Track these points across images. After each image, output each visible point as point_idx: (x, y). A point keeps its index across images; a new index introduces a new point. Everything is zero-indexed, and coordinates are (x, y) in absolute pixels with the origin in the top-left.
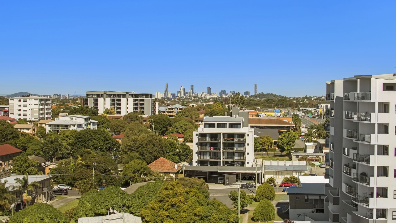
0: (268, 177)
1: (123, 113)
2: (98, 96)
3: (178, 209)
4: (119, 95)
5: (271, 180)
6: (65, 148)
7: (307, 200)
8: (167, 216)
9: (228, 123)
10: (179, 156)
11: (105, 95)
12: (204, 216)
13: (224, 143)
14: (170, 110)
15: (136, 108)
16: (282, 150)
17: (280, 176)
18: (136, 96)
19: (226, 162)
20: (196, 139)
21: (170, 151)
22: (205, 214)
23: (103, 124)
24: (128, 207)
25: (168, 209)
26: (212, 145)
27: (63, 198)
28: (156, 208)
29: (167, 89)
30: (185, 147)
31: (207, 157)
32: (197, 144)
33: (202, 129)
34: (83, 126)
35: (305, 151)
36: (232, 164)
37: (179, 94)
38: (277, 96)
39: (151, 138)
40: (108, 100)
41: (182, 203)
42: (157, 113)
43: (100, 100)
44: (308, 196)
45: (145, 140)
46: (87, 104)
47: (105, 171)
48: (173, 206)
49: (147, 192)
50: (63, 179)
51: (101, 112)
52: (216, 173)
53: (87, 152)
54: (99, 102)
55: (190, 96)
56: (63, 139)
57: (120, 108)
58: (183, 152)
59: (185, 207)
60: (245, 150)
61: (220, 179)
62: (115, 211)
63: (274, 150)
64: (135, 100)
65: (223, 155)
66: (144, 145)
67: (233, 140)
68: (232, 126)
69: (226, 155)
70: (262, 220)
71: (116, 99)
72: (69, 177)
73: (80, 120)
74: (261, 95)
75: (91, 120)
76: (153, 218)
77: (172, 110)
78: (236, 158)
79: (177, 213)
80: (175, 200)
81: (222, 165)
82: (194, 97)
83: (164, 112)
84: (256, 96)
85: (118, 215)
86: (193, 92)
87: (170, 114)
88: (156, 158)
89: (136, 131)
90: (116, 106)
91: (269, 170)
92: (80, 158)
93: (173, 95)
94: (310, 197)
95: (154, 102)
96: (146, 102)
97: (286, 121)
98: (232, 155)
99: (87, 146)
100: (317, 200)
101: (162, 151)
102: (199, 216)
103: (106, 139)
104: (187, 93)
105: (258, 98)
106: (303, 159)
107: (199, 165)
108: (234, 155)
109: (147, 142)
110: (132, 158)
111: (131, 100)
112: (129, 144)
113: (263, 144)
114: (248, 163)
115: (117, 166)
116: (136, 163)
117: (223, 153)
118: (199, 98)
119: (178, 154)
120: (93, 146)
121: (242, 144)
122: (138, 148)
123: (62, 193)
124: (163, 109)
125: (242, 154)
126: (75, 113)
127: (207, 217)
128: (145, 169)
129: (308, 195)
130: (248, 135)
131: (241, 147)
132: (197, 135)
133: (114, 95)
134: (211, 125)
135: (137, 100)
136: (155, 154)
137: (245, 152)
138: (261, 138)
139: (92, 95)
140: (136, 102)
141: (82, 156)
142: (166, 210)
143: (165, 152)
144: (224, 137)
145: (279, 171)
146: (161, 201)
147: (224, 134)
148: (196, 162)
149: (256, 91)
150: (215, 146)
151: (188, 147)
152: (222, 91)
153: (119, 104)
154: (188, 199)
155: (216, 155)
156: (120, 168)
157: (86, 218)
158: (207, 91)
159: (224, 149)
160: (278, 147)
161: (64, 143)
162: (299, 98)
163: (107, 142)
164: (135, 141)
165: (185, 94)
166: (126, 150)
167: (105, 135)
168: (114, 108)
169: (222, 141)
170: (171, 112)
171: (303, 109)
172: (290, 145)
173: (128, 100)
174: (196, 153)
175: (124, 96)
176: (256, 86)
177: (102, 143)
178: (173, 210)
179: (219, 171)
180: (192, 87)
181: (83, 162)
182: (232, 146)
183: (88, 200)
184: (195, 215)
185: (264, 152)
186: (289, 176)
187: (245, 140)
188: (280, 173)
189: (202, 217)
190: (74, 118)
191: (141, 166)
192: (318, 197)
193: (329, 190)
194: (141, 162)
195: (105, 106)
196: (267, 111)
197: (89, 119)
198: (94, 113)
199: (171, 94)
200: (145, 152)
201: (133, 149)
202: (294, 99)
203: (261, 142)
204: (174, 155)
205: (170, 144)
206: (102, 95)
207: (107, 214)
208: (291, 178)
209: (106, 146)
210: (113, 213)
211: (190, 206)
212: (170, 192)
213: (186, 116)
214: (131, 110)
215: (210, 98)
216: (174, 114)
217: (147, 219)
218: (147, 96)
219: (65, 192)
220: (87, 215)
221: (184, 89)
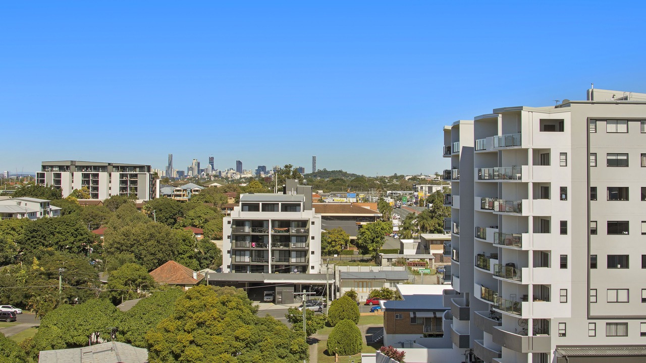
0: (345, 290)
1: (103, 196)
2: (62, 168)
3: (208, 330)
4: (96, 168)
5: (352, 295)
6: (11, 247)
7: (414, 319)
8: (192, 342)
9: (280, 203)
10: (199, 259)
11: (72, 168)
12: (252, 342)
13: (273, 236)
14: (178, 193)
15: (122, 189)
16: (365, 251)
17: (365, 289)
18: (123, 168)
19: (277, 266)
20: (227, 230)
21: (185, 252)
22: (253, 337)
23: (70, 213)
24: (123, 333)
25: (193, 330)
26: (254, 239)
27: (9, 326)
28: (171, 328)
29: (170, 164)
30: (208, 245)
31: (247, 259)
32: (229, 237)
33: (238, 213)
34: (38, 215)
35: (402, 252)
36: (287, 270)
37: (190, 172)
38: (350, 175)
39: (153, 231)
40: (78, 175)
41: (215, 319)
42: (158, 196)
43: (65, 175)
44: (414, 314)
45: (144, 233)
46: (43, 181)
47: (78, 283)
48: (200, 324)
49: (154, 307)
50: (8, 297)
51: (66, 194)
52: (262, 283)
53: (48, 252)
54: (62, 179)
55: (207, 175)
56: (7, 233)
57: (96, 189)
58: (205, 253)
59: (220, 326)
60: (308, 246)
61: (267, 295)
62: (100, 340)
63: (351, 253)
64: (122, 176)
65: (273, 255)
66: (142, 241)
67: (288, 231)
68: (287, 207)
69: (277, 254)
70: (340, 353)
71: (91, 173)
72: (18, 293)
73: (32, 205)
74: (324, 173)
75: (51, 207)
76: (167, 345)
77: (182, 193)
78: (293, 260)
79: (207, 336)
80: (204, 315)
81: (270, 272)
82: (215, 176)
83: (170, 196)
84: (314, 175)
85: (104, 345)
86: (213, 168)
87: (178, 198)
88: (161, 262)
89: (128, 219)
90: (91, 185)
91: (346, 279)
92: (36, 261)
93: (181, 173)
94: (419, 315)
95: (154, 177)
96: (139, 179)
97: (368, 208)
98: (287, 254)
99: (46, 243)
100: (430, 318)
101: (172, 251)
102: (243, 340)
103: (77, 233)
104: (202, 171)
105: (319, 178)
106: (400, 263)
107: (234, 271)
108: (290, 256)
109: (147, 237)
110: (122, 262)
111: (116, 175)
112: (117, 240)
113: (333, 243)
114: (313, 267)
115: (98, 276)
116: (131, 269)
117: (273, 251)
118: (222, 178)
119: (197, 257)
120: (57, 243)
121: (304, 238)
122: (132, 245)
123: (7, 318)
124: (167, 190)
125: (304, 253)
126: (24, 195)
127: (255, 343)
128: (144, 278)
129: (415, 311)
130: (313, 223)
131: (301, 241)
132: (229, 222)
133: (87, 167)
134: (253, 207)
135: (126, 175)
136: (160, 255)
137: (308, 250)
138: (329, 233)
139: (52, 167)
140: (124, 179)
141: (39, 258)
142: (189, 333)
143: (176, 253)
144: (273, 227)
145: (363, 281)
146: (180, 318)
147: (273, 221)
148: (229, 267)
149: (314, 167)
150: (259, 240)
151: (214, 244)
152: (259, 167)
153: (97, 182)
154: (225, 313)
155: (260, 255)
156: (104, 277)
157: (53, 351)
158: (235, 168)
159: (273, 245)
160: (359, 246)
161: (9, 239)
162: (384, 177)
163: (80, 237)
164: (126, 235)
165: (200, 171)
166: (113, 250)
167: (77, 226)
168: (88, 188)
169: (271, 232)
170: (180, 196)
171: (392, 194)
172: (377, 242)
173: (110, 175)
174: (229, 252)
175: (104, 168)
176: (314, 158)
177: (72, 239)
178: (200, 331)
179: (266, 281)
180: (211, 161)
181: (42, 269)
182: (286, 240)
183: (55, 322)
184: (237, 338)
185: (336, 256)
186: (379, 289)
187: (308, 231)
188: (365, 284)
189: (248, 343)
190: (23, 203)
191: (138, 273)
192: (431, 315)
193: (452, 299)
194: (138, 266)
195: (73, 185)
196: (335, 195)
197: (48, 204)
198: (55, 194)
199: (178, 172)
200: (144, 252)
201: (124, 248)
202: (376, 179)
203: (330, 240)
204: (190, 257)
205: (184, 240)
206: (68, 167)
207: (87, 345)
208: (384, 291)
209: (79, 244)
210: (97, 343)
211: (228, 325)
212: (195, 302)
213: (206, 202)
214: (116, 191)
215: (241, 178)
216: (185, 198)
217: (157, 347)
218: (142, 168)
219: (12, 317)
220: (53, 347)
221: (199, 164)
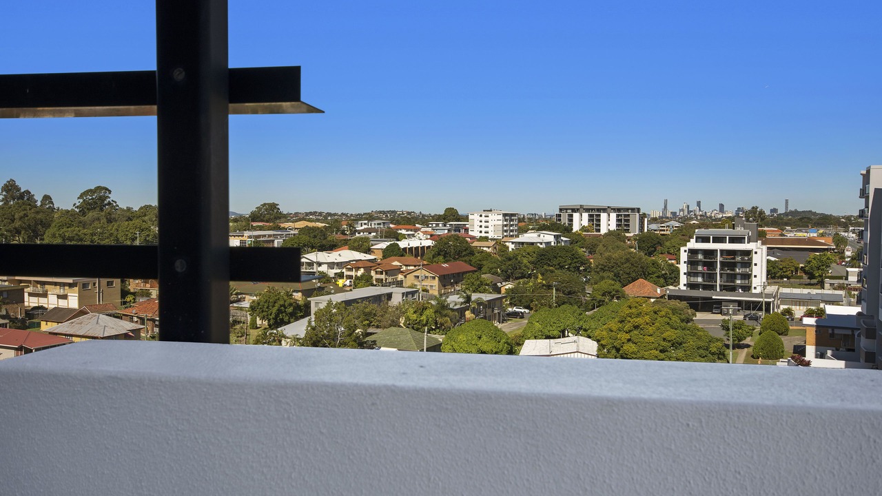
0: (783, 307)
1: (604, 230)
2: (574, 210)
3: (642, 332)
4: (599, 210)
5: (788, 312)
6: (526, 266)
7: (832, 335)
8: (629, 340)
9: (728, 237)
10: (665, 279)
11: (581, 210)
12: (677, 343)
13: (720, 262)
14: (663, 228)
15: (618, 225)
16: (811, 276)
17: (801, 307)
18: (619, 210)
19: (724, 286)
20: (684, 256)
21: (654, 273)
22: (678, 339)
23: (577, 242)
24: (585, 330)
25: (630, 331)
26: (705, 264)
27: (517, 322)
28: (614, 329)
29: (665, 207)
30: (672, 268)
31: (700, 280)
32: (685, 262)
33: (693, 244)
34: (553, 244)
35: (847, 279)
36: (733, 289)
37: (682, 213)
38: (819, 214)
39: (629, 256)
40: (585, 216)
41: (647, 324)
42: (646, 230)
43: (576, 216)
44: (833, 330)
45: (621, 258)
46: (560, 220)
47: (570, 293)
48: (636, 327)
49: (609, 312)
50: (520, 301)
51: (576, 228)
52: (711, 299)
53: (550, 270)
54: (574, 218)
55: (695, 215)
56: (524, 257)
57: (599, 225)
58: (670, 274)
59: (651, 329)
60: (752, 271)
61: (715, 308)
62: (570, 334)
63: (801, 278)
64: (618, 216)
65: (721, 277)
66: (619, 264)
67: (734, 259)
68: (733, 240)
69: (725, 277)
70: (764, 357)
71: (594, 214)
72: (527, 299)
73: (549, 237)
74: (795, 213)
75: (562, 238)
76: (611, 341)
77: (665, 228)
78: (738, 282)
79: (641, 336)
80: (639, 320)
81: (718, 290)
82: (701, 216)
83: (656, 230)
84: (786, 214)
85: (572, 338)
86: (700, 210)
87: (662, 232)
88: (634, 280)
89: (610, 248)
90: (595, 222)
91: (785, 299)
92: (540, 277)
93: (674, 214)
94: (836, 331)
95: (642, 217)
96: (631, 218)
97: (823, 241)
98: (733, 277)
99: (551, 264)
100: (848, 335)
101: (643, 272)
102: (669, 341)
103: (574, 256)
104: (691, 211)
105: (790, 217)
106: (841, 287)
107: (689, 289)
108: (735, 278)
109: (623, 261)
110: (602, 278)
111: (613, 216)
112: (601, 263)
113: (784, 270)
114: (755, 288)
115: (585, 288)
116: (607, 284)
117: (721, 274)
118: (707, 217)
119: (664, 276)
120: (559, 264)
121: (748, 264)
122: (613, 267)
123: (517, 316)
124: (654, 226)
125: (747, 276)
126: (544, 230)
127: (681, 344)
128: (617, 291)
129: (833, 328)
130: (756, 253)
131: (746, 267)
132: (685, 251)
133: (592, 210)
134: (706, 240)
135: (621, 215)
136: (634, 275)
137: (751, 274)
138: (781, 261)
139: (567, 209)
140: (620, 218)
141: (543, 274)
142: (627, 333)
143: (647, 273)
144: (721, 255)
145: (799, 301)
146: (621, 322)
147: (722, 251)
148: (685, 285)
149: (787, 207)
150: (711, 265)
151: (677, 267)
152: (738, 208)
153: (599, 220)
154: (656, 319)
155: (711, 277)
156: (589, 290)
157: (535, 340)
158: (718, 209)
159: (721, 269)
160: (806, 272)
161: (525, 261)
162: (852, 216)
163: (575, 260)
164: (609, 259)
165: (689, 212)
166: (598, 270)
167: (574, 252)
168: (593, 225)
169: (719, 259)
170: (664, 230)
171: (854, 230)
172: (823, 270)
173: (609, 215)
174: (685, 274)
175: (604, 210)
176: (787, 201)
177: (570, 262)
178: (635, 332)
179: (713, 297)
180: (699, 204)
181: (544, 282)
182: (732, 266)
183: (538, 320)
184: (664, 339)
185: (785, 279)
186: (813, 308)
187: (751, 259)
188: (802, 304)
189: (674, 343)
190: (542, 235)
191: (613, 287)
192: (849, 332)
193: (862, 320)
194: (613, 282)
195: (582, 222)
196: (801, 231)
197: (560, 236)
198: (568, 230)
199: (671, 213)
200: (621, 272)
201: (607, 268)
202: (843, 218)
203: (781, 267)
204: (658, 277)
205: (653, 264)
206: (578, 209)
207: (559, 337)
208: (818, 310)
209: (574, 265)
210: (568, 336)
211: (659, 329)
212: (634, 310)
213: (683, 235)
214: (613, 227)
215: (722, 217)
216: (668, 232)
217: (603, 342)
218: (633, 210)
219: (522, 316)
220: (535, 338)
221: (688, 206)
